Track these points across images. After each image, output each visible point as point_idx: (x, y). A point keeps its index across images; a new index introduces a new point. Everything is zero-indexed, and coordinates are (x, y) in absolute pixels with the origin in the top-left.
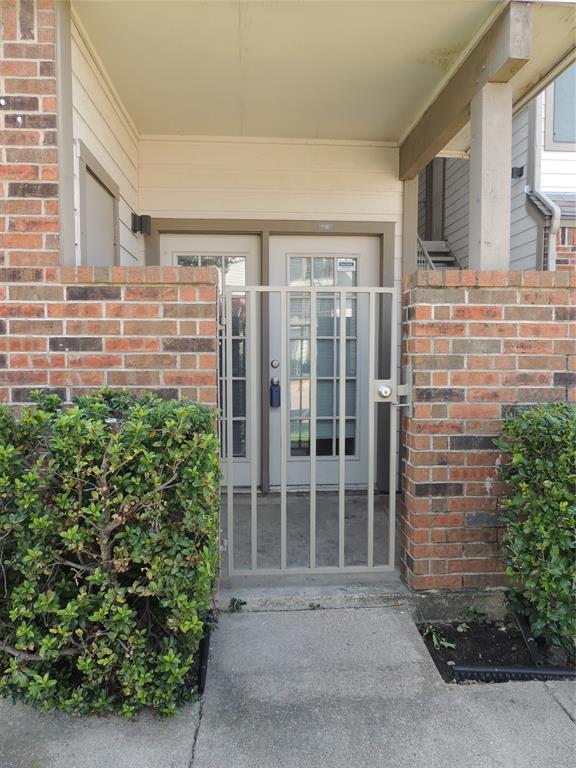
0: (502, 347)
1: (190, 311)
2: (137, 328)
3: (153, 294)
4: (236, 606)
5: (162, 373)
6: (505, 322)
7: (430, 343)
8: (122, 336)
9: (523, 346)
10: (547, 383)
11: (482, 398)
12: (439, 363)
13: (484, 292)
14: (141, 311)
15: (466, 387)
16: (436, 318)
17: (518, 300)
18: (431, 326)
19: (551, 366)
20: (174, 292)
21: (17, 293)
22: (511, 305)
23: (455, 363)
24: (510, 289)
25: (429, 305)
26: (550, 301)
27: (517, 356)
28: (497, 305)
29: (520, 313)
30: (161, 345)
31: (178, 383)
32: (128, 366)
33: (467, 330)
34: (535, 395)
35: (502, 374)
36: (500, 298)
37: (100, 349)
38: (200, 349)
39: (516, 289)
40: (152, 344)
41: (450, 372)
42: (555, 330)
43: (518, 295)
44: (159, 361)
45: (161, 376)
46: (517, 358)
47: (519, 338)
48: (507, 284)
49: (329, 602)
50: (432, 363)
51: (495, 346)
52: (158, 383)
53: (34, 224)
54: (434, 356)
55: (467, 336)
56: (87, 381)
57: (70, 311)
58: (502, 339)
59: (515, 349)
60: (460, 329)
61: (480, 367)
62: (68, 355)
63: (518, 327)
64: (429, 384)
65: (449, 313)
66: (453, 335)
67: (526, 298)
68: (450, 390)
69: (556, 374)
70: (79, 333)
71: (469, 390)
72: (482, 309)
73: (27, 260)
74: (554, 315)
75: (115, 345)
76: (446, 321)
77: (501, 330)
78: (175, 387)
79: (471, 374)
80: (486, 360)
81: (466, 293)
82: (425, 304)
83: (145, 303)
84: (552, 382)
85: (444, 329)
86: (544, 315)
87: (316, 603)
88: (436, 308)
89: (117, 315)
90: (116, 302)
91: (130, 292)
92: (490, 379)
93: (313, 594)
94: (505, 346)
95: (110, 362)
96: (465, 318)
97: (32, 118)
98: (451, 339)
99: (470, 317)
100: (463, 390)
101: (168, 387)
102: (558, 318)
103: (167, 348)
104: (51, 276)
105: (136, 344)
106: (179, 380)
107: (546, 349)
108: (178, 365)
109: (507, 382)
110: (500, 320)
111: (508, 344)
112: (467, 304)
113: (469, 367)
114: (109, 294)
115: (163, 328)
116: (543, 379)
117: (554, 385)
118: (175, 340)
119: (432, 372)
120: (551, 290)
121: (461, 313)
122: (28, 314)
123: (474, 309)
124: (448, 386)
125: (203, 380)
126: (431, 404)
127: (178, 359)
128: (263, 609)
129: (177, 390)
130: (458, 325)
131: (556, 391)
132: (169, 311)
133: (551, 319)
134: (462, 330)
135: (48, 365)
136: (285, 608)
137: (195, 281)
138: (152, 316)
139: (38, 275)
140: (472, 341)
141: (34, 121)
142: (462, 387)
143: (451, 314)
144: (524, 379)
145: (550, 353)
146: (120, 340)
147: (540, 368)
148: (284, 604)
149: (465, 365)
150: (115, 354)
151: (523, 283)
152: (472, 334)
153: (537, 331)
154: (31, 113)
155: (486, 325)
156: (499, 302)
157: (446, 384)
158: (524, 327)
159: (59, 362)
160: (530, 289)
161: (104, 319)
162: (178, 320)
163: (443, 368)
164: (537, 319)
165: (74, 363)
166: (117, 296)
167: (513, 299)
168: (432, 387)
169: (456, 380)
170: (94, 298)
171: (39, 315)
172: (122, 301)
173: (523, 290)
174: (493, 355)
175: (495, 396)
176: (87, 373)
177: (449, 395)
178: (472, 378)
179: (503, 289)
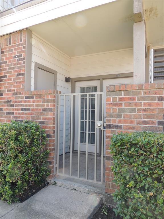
0: (136, 111)
1: (48, 101)
2: (37, 106)
3: (40, 97)
4: (55, 183)
5: (42, 117)
6: (137, 102)
7: (110, 110)
8: (34, 108)
9: (144, 110)
10: (155, 124)
11: (129, 129)
12: (113, 116)
13: (129, 92)
14: (38, 101)
15: (123, 125)
16: (112, 101)
17: (142, 94)
18: (111, 104)
19: (156, 118)
20: (45, 96)
21: (17, 98)
22: (139, 96)
23: (119, 116)
24: (139, 90)
25: (110, 97)
26: (155, 94)
27: (142, 114)
28: (134, 96)
29: (143, 99)
30: (42, 110)
31: (45, 120)
32: (35, 115)
33: (123, 105)
34: (150, 129)
35: (136, 120)
36: (135, 94)
37: (30, 111)
38: (50, 111)
39: (141, 90)
40: (40, 109)
41: (117, 119)
42: (158, 105)
43: (142, 92)
44: (42, 114)
45: (41, 118)
46: (142, 115)
47: (143, 108)
48: (137, 89)
49: (79, 189)
50: (111, 116)
51: (134, 110)
52: (41, 120)
53: (20, 82)
54: (112, 114)
55: (123, 107)
56: (27, 118)
57: (25, 102)
58: (136, 108)
59: (141, 112)
60: (120, 105)
61: (128, 118)
62: (25, 112)
63: (142, 104)
64: (110, 123)
65: (117, 100)
66: (118, 107)
67: (145, 93)
68: (117, 125)
69: (158, 121)
70: (27, 107)
71: (124, 125)
72: (128, 98)
73: (18, 90)
74: (157, 99)
75: (33, 110)
76: (116, 102)
77: (136, 105)
78: (44, 121)
79: (125, 120)
80: (130, 115)
81: (123, 93)
82: (109, 97)
83: (39, 99)
84: (157, 124)
85: (115, 105)
86: (153, 99)
87: (75, 188)
88: (112, 98)
89: (34, 103)
90: (34, 99)
91: (36, 97)
92: (132, 122)
93: (76, 185)
94: (137, 111)
95: (32, 114)
96: (122, 101)
97: (21, 59)
98: (118, 108)
99: (124, 101)
100: (122, 126)
101: (43, 121)
102: (159, 100)
103: (43, 111)
104: (22, 94)
105: (37, 109)
106: (45, 119)
107: (154, 112)
108: (45, 115)
109: (138, 123)
110: (136, 101)
111: (138, 110)
112: (123, 96)
113: (124, 118)
114: (32, 97)
115: (43, 105)
116: (153, 123)
117: (158, 125)
118: (45, 109)
119: (111, 119)
120: (156, 90)
121: (121, 99)
122: (18, 103)
123: (126, 97)
124: (117, 124)
125: (50, 119)
126: (111, 130)
127: (45, 113)
128: (62, 186)
129: (44, 122)
130: (120, 103)
131: (159, 128)
132: (44, 101)
133: (156, 100)
134: (121, 105)
135: (21, 115)
136: (67, 187)
137: (49, 93)
138: (40, 103)
139: (20, 94)
140: (125, 109)
141: (21, 60)
142: (122, 124)
143: (118, 100)
144: (145, 122)
145: (156, 113)
146: (34, 109)
147: (152, 119)
148: (67, 186)
149: (123, 117)
150: (33, 112)
151: (143, 88)
152: (125, 106)
153: (150, 105)
154: (21, 58)
155: (130, 103)
156: (134, 95)
157: (116, 123)
158: (145, 104)
159: (23, 113)
160: (147, 90)
161: (31, 103)
162: (45, 103)
163: (115, 117)
164: (150, 101)
165: (25, 114)
166: (34, 98)
167: (140, 93)
168: (111, 124)
169: (119, 122)
170: (30, 99)
171: (20, 103)
172: (35, 99)
173: (144, 90)
174: (133, 113)
175: (134, 128)
176: (28, 117)
177: (117, 127)
178: (125, 122)
179: (136, 91)
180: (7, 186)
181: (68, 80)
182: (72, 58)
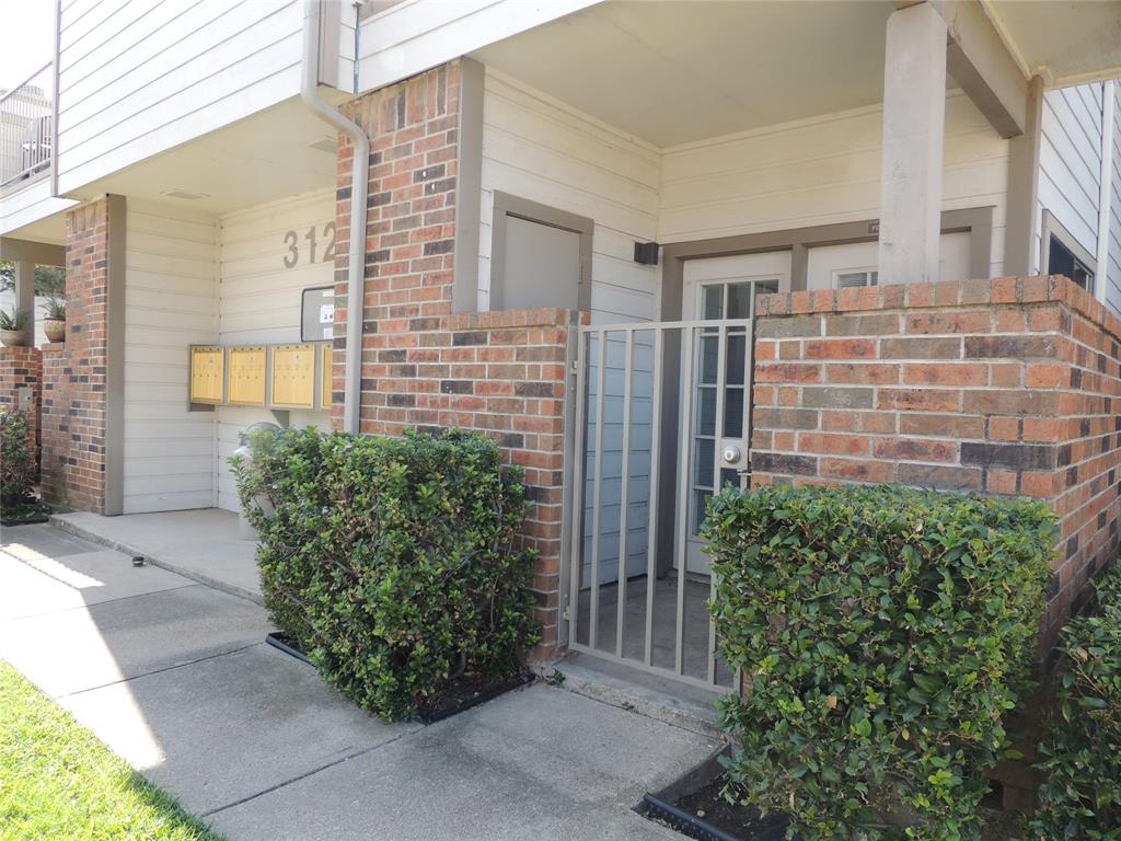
0: (875, 399)
1: (536, 355)
2: (497, 372)
3: (509, 339)
4: (559, 680)
5: (513, 416)
6: (881, 362)
7: (772, 393)
8: (487, 380)
9: (907, 398)
10: (949, 458)
11: (843, 473)
12: (783, 420)
13: (847, 318)
14: (501, 355)
15: (819, 456)
16: (781, 358)
17: (902, 329)
18: (775, 368)
19: (956, 432)
20: (524, 335)
21: (426, 340)
22: (890, 337)
23: (806, 420)
24: (889, 313)
25: (773, 340)
26: (957, 327)
27: (898, 413)
28: (868, 337)
29: (905, 348)
30: (513, 390)
31: (525, 429)
32: (489, 409)
33: (823, 374)
34: (927, 475)
35: (873, 440)
36: (873, 326)
37: (471, 392)
38: (542, 395)
39: (899, 313)
40: (507, 387)
41: (797, 433)
42: (966, 374)
43: (902, 321)
44: (512, 405)
45: (512, 420)
46: (898, 417)
47: (902, 387)
48: (881, 306)
49: (644, 706)
50: (774, 419)
51: (863, 398)
52: (510, 428)
53: (437, 278)
54: (778, 410)
55: (823, 382)
56: (462, 423)
57: (454, 356)
58: (876, 388)
59: (895, 402)
60: (812, 372)
61: (840, 428)
62: (453, 397)
63: (901, 370)
64: (770, 448)
65: (798, 351)
66: (803, 380)
67: (915, 324)
68: (797, 458)
69: (963, 444)
70: (459, 377)
71: (823, 460)
72: (845, 343)
73: (431, 311)
74: (962, 350)
75: (482, 388)
76: (794, 362)
77: (874, 374)
78: (521, 433)
79: (825, 436)
80: (850, 417)
81: (824, 322)
82: (768, 340)
83: (501, 347)
84: (958, 457)
85: (791, 373)
86: (947, 350)
87: (631, 703)
88: (781, 343)
89: (485, 360)
90: (485, 346)
91: (495, 337)
92: (854, 446)
93: (635, 694)
94: (880, 398)
95: (477, 405)
96: (821, 358)
97: (441, 183)
98: (800, 386)
99: (828, 356)
100: (815, 460)
101: (516, 432)
102: (970, 354)
103: (519, 392)
104: (444, 324)
105: (495, 387)
106: (524, 425)
107: (949, 405)
108: (525, 411)
109: (880, 452)
110: (873, 358)
111: (884, 395)
112: (823, 337)
113: (825, 427)
114: (480, 339)
115: (517, 372)
116: (942, 452)
117: (961, 462)
118: (524, 384)
119: (774, 431)
120: (958, 310)
121: (815, 350)
122: (430, 360)
123: (835, 343)
124: (795, 452)
125: (543, 427)
126: (771, 475)
127: (525, 404)
128: (582, 692)
129: (522, 436)
130: (811, 367)
131: (965, 473)
132: (521, 354)
133: (958, 357)
134: (816, 374)
135: (438, 407)
136: (601, 698)
137: (539, 323)
138: (508, 360)
139: (437, 326)
140: (830, 389)
141: (441, 187)
142: (814, 455)
143: (802, 355)
144: (909, 449)
145: (956, 411)
146: (485, 384)
147: (937, 434)
148: (600, 694)
149: (820, 425)
150: (481, 397)
151: (906, 303)
152: (830, 380)
153: (932, 375)
154: (439, 179)
155: (851, 367)
156: (871, 332)
157: (791, 448)
158: (911, 370)
159: (445, 402)
160: (923, 311)
161: (475, 363)
162: (527, 364)
163: (789, 426)
164: (934, 356)
165: (455, 405)
166: (484, 342)
167: (892, 325)
168: (773, 451)
169: (806, 444)
170: (470, 344)
171: (436, 360)
172: (488, 346)
173: (911, 312)
174: (862, 410)
175: (862, 471)
176: (463, 415)
177: (795, 464)
178: (828, 444)
179: (878, 313)
180: (379, 657)
181: (645, 254)
182: (665, 151)
